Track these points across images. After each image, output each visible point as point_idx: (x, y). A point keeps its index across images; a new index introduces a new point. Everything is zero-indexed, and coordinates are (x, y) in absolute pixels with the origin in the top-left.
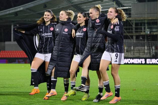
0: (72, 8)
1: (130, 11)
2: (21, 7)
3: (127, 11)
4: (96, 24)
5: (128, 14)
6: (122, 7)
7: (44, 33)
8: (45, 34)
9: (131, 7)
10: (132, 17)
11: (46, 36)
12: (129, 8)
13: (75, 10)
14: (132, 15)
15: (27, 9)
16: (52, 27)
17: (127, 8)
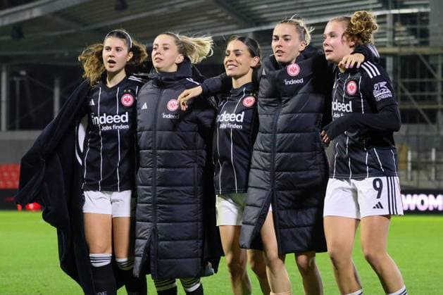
0: (217, 11)
1: (427, 22)
2: (37, 6)
3: (414, 22)
4: (286, 83)
5: (418, 32)
6: (396, 7)
7: (101, 115)
8: (104, 117)
9: (428, 10)
10: (431, 44)
11: (107, 124)
12: (423, 10)
13: (229, 18)
14: (432, 39)
15: (57, 13)
16: (127, 93)
17: (415, 10)
